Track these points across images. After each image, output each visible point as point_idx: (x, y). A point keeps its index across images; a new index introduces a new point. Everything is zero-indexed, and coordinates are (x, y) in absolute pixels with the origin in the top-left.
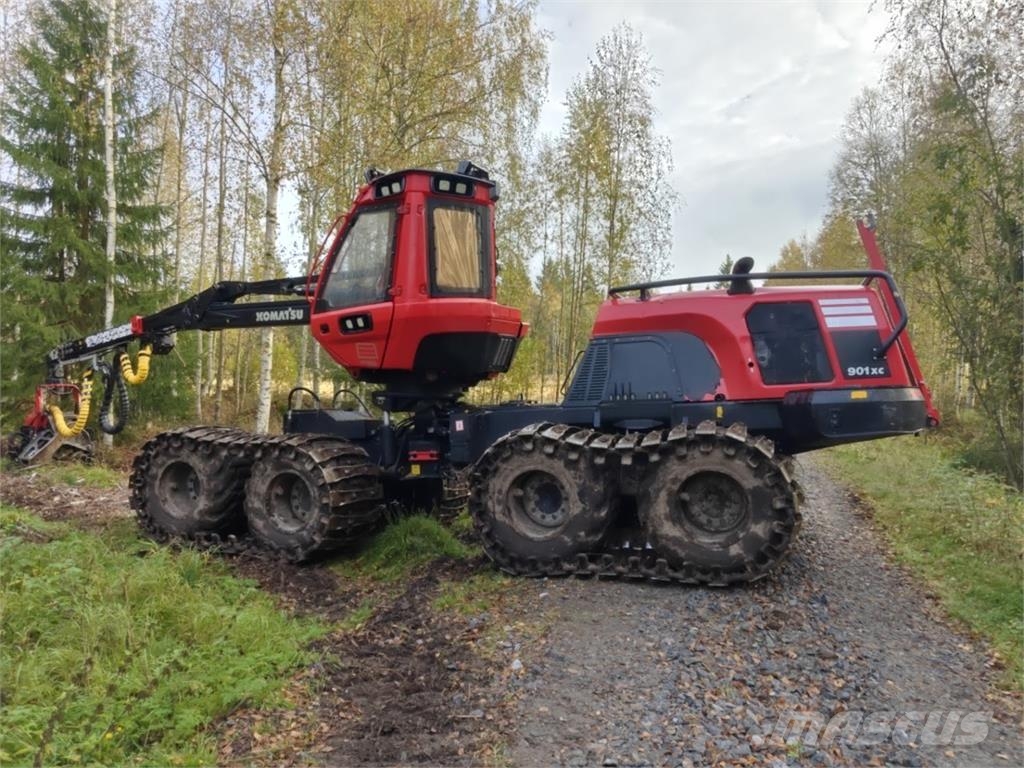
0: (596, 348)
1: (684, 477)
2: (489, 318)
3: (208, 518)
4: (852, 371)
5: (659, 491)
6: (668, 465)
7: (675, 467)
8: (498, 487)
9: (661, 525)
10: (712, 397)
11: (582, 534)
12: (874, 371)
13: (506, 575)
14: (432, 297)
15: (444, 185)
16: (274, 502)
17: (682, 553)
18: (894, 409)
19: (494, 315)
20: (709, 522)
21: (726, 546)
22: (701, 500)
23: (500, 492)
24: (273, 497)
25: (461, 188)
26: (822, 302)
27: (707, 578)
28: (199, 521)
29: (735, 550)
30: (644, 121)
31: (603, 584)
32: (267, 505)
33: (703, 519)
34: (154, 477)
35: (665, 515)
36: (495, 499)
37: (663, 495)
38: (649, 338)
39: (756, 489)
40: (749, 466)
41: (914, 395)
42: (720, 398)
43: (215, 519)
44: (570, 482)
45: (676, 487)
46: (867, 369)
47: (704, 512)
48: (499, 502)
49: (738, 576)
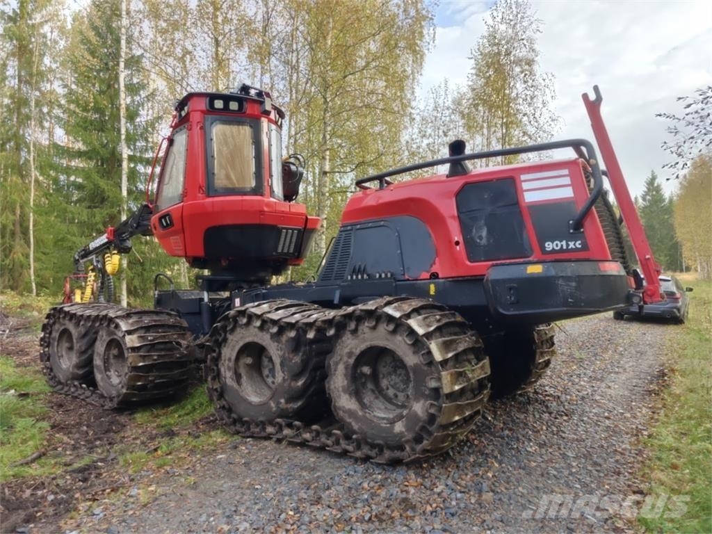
0: (343, 233)
1: (358, 352)
2: (262, 212)
3: (76, 371)
4: (549, 246)
5: (337, 364)
6: (344, 339)
7: (349, 342)
8: (228, 356)
9: (339, 397)
10: (428, 276)
11: (283, 401)
12: (571, 245)
13: (225, 432)
14: (209, 196)
15: (219, 104)
16: (112, 361)
17: (356, 426)
18: (574, 284)
19: (266, 209)
20: (396, 396)
21: (392, 422)
22: (390, 374)
23: (230, 360)
24: (111, 357)
25: (234, 106)
26: (523, 177)
27: (373, 453)
28: (72, 373)
29: (399, 427)
30: (530, 63)
31: (290, 449)
32: (105, 363)
33: (391, 392)
34: (54, 339)
35: (343, 387)
36: (226, 365)
37: (341, 367)
38: (382, 223)
39: (416, 365)
40: (405, 342)
41: (613, 268)
42: (434, 276)
43: (81, 372)
44: (275, 351)
45: (352, 361)
46: (564, 243)
47: (392, 386)
48: (229, 369)
49: (397, 454)
